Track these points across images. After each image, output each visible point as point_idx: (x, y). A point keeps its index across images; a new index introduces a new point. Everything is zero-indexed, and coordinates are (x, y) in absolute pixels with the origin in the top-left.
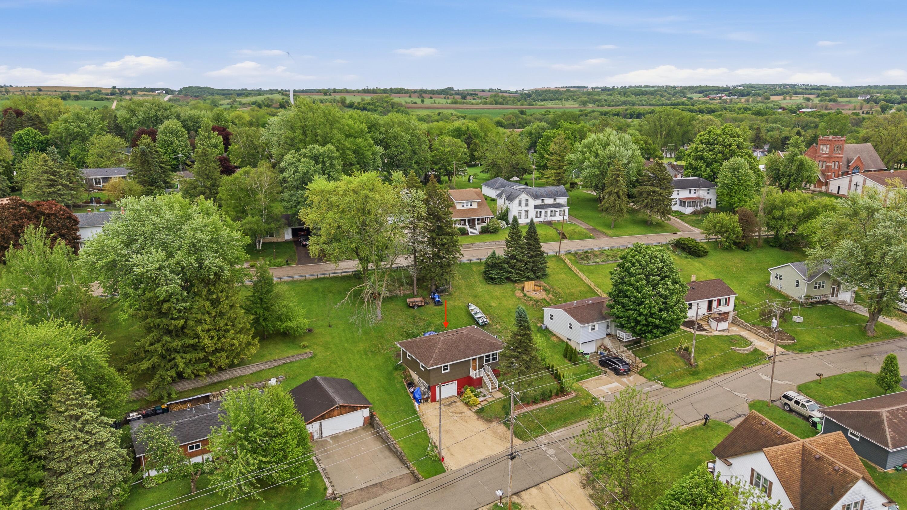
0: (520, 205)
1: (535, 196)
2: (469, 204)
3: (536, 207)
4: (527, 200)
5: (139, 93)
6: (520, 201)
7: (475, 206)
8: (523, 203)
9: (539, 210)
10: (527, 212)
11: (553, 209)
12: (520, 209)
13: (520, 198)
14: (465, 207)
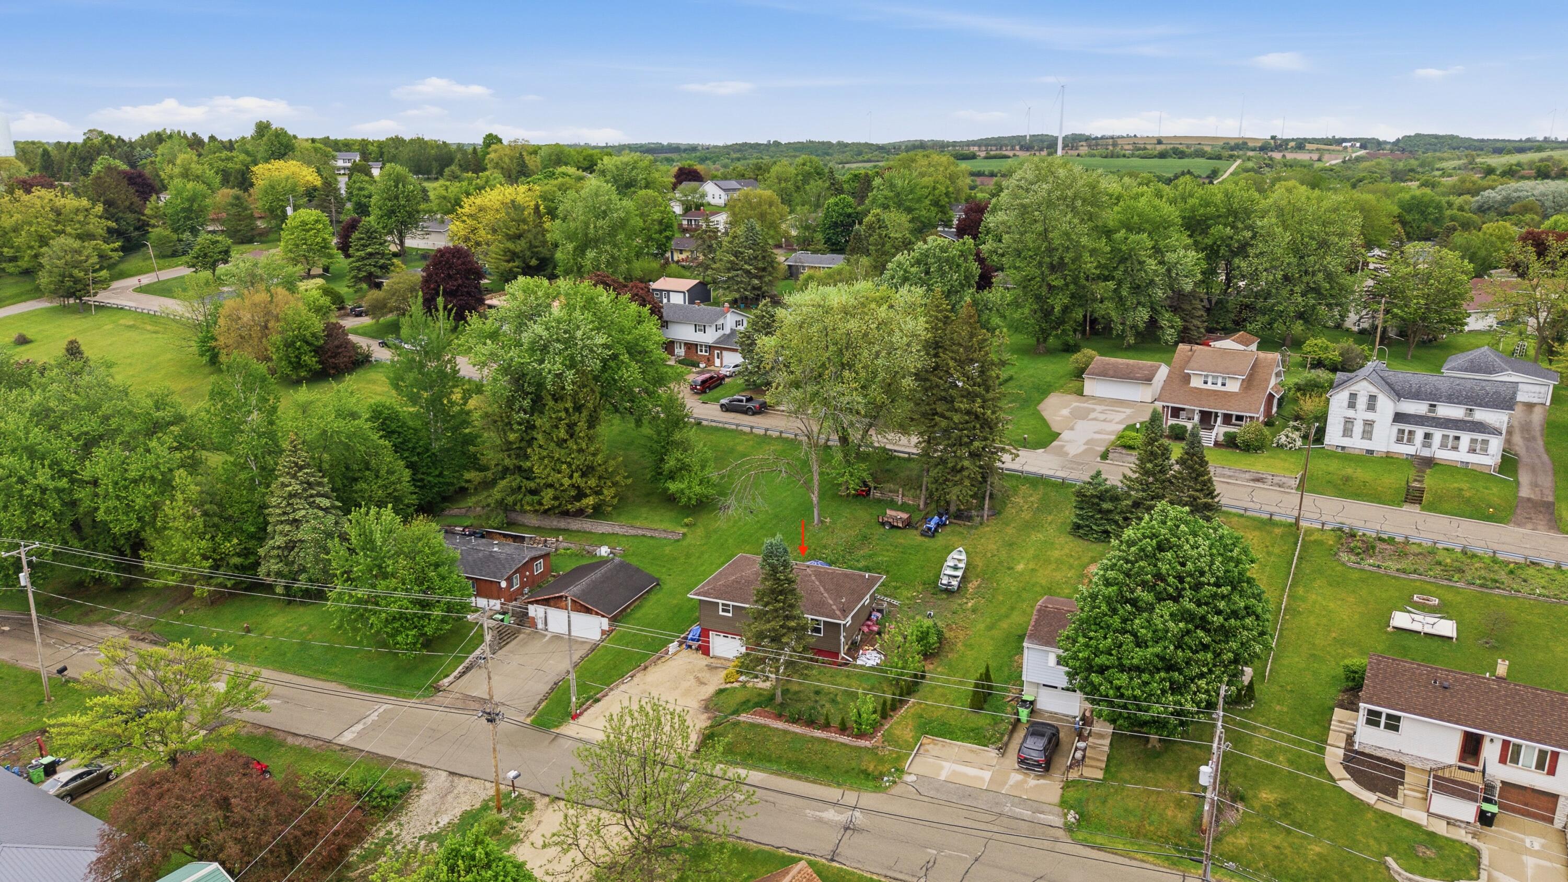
0: (1352, 405)
1: (1399, 394)
2: (1220, 381)
3: (1399, 417)
4: (1373, 398)
5: (1308, 146)
6: (1353, 396)
7: (1234, 386)
8: (1362, 402)
9: (1407, 428)
10: (1369, 424)
11: (1452, 433)
12: (1351, 413)
13: (1354, 389)
14: (1209, 386)
